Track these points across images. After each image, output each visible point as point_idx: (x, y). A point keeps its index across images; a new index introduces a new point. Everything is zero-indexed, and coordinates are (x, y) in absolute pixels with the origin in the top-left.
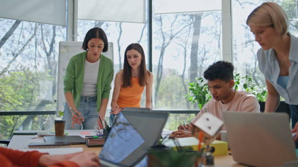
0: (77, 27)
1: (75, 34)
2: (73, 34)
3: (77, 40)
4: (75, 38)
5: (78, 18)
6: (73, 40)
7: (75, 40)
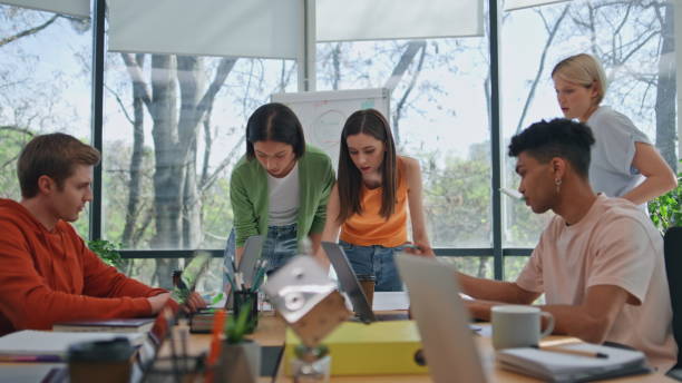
0: (314, 61)
1: (310, 76)
2: (306, 76)
3: (315, 88)
4: (310, 84)
5: (318, 39)
6: (306, 89)
7: (310, 87)
